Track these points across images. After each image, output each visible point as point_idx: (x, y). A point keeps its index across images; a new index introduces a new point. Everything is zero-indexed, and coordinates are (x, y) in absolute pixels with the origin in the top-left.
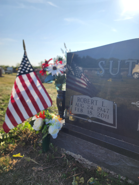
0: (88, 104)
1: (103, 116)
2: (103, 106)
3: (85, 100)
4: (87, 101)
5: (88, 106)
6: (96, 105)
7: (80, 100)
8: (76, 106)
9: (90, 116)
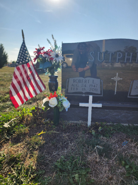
0: (82, 83)
1: (93, 90)
2: (93, 83)
4: (81, 81)
5: (82, 85)
6: (88, 83)
7: (75, 81)
8: (72, 86)
9: (84, 92)
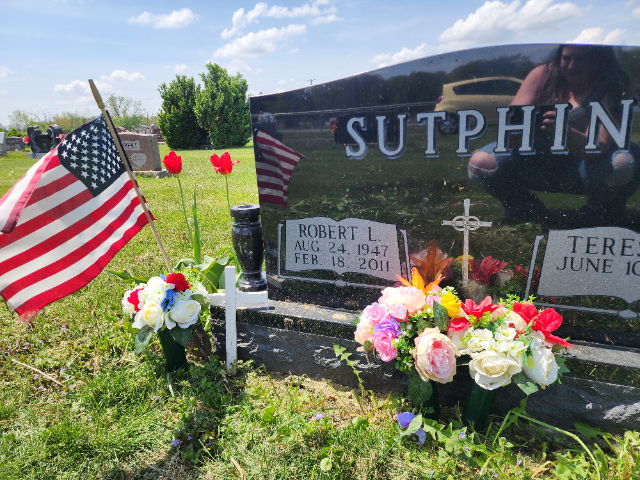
0: (331, 240)
1: (373, 265)
2: (370, 239)
3: (320, 231)
4: (327, 231)
5: (332, 245)
6: (353, 238)
7: (306, 232)
8: (298, 248)
9: (340, 271)
